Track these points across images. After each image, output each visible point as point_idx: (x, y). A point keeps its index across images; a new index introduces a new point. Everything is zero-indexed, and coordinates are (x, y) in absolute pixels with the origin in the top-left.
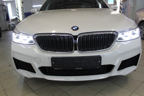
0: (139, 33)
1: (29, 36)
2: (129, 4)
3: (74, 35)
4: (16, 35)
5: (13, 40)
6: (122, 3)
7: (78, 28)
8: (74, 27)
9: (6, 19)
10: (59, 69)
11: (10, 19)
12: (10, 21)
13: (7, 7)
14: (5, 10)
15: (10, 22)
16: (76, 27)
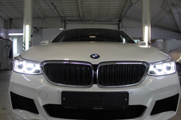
0: (175, 68)
1: (35, 64)
2: (159, 46)
3: (93, 64)
4: (19, 62)
5: (15, 70)
6: (150, 42)
7: (98, 57)
8: (94, 55)
9: (8, 57)
10: (71, 108)
11: (13, 56)
12: (13, 59)
13: (12, 42)
14: (10, 45)
15: (13, 61)
16: (96, 55)
